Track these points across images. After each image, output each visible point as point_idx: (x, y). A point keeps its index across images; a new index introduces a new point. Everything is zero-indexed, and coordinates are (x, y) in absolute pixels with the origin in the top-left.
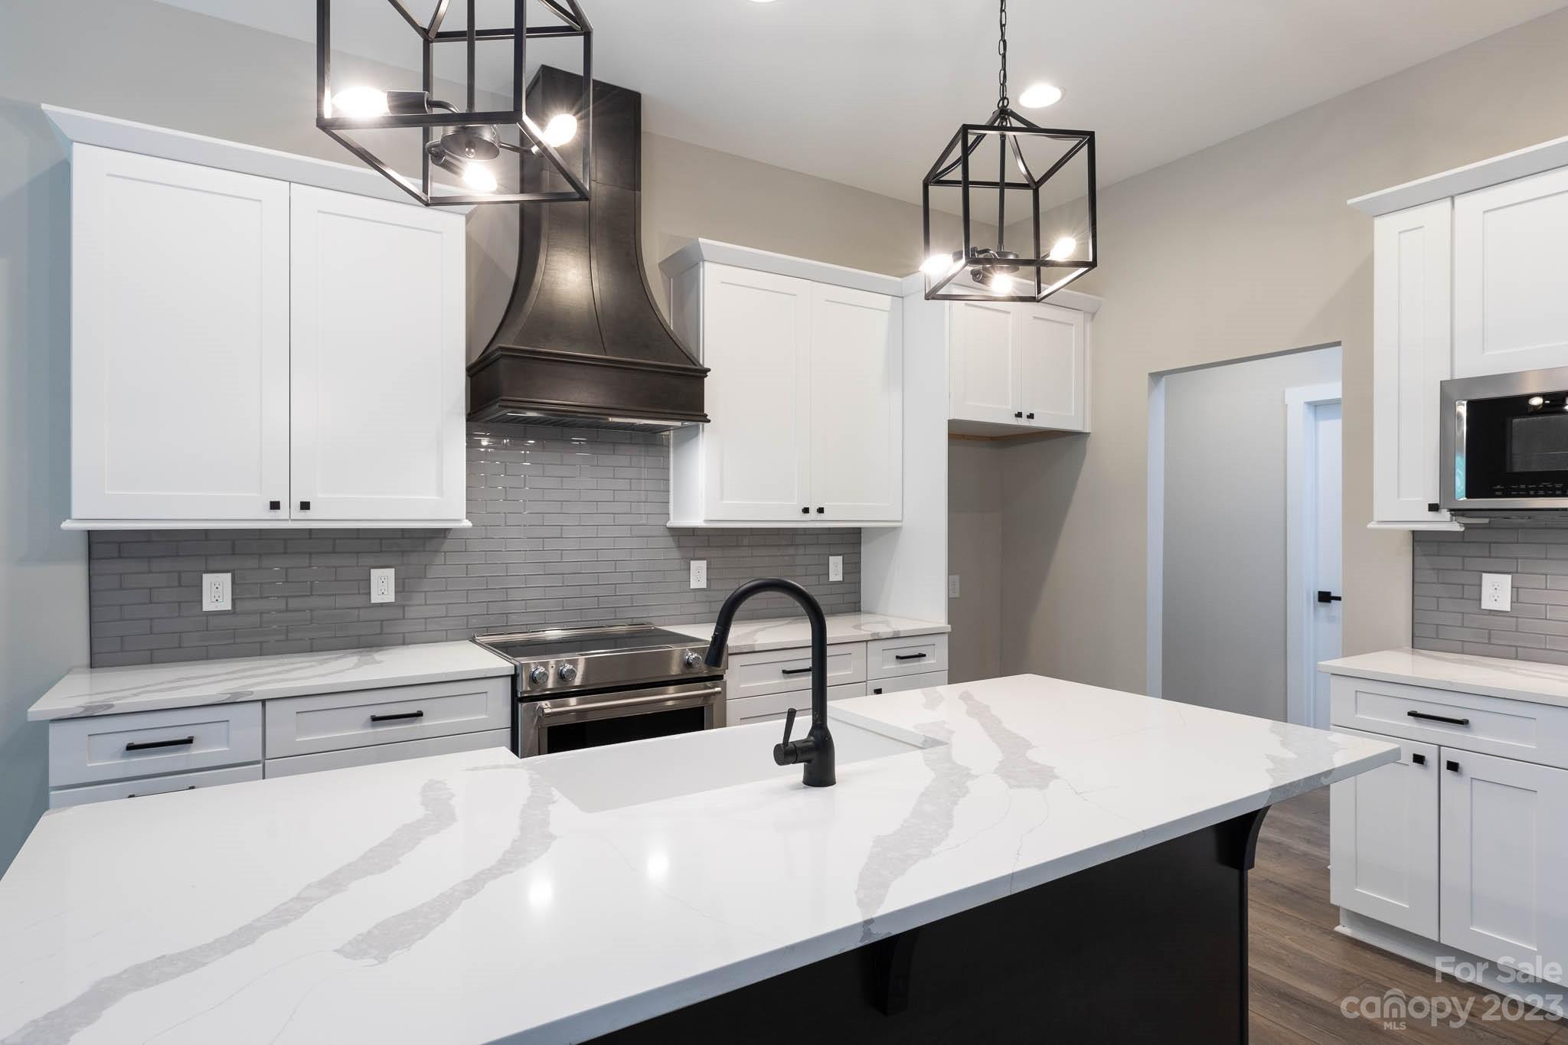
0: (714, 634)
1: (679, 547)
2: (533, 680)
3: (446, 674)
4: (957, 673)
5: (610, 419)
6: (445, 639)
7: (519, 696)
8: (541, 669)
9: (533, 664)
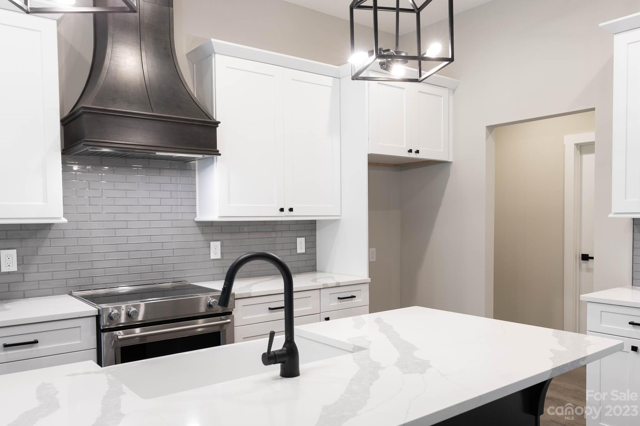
0: (224, 287)
1: (203, 233)
2: (110, 318)
3: (53, 316)
4: (375, 307)
5: (157, 153)
6: (52, 293)
7: (102, 328)
8: (116, 311)
9: (110, 308)
